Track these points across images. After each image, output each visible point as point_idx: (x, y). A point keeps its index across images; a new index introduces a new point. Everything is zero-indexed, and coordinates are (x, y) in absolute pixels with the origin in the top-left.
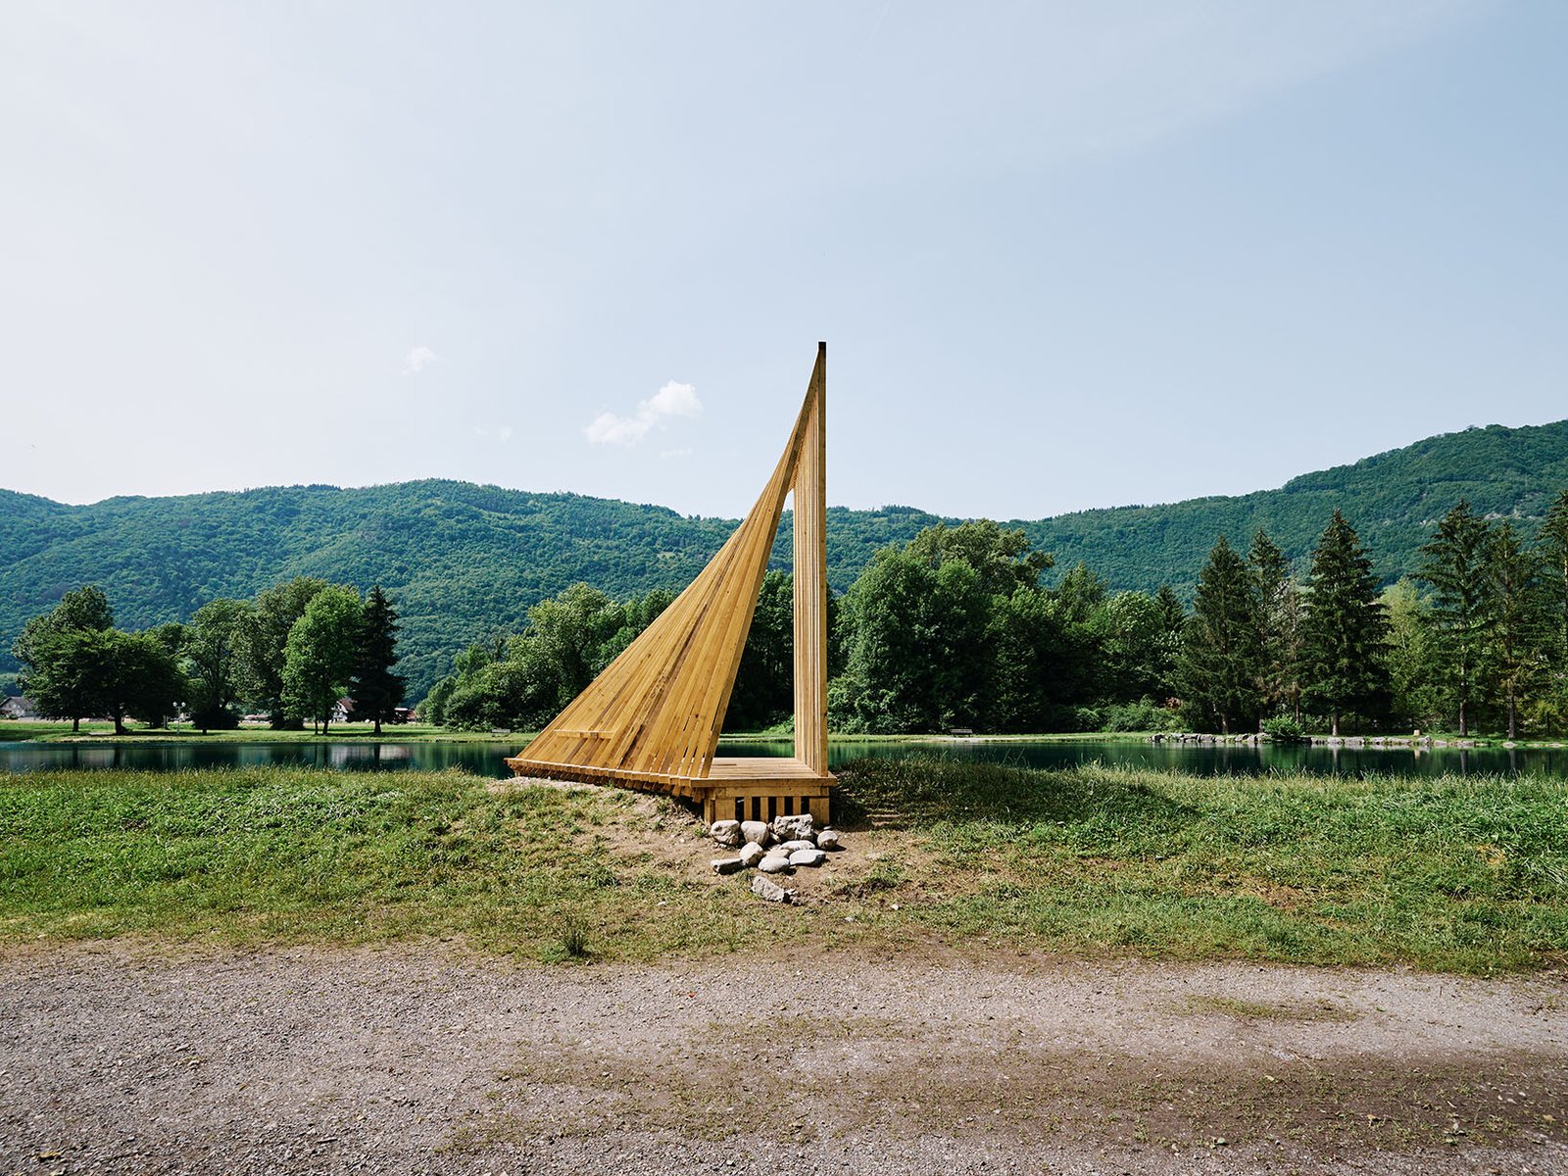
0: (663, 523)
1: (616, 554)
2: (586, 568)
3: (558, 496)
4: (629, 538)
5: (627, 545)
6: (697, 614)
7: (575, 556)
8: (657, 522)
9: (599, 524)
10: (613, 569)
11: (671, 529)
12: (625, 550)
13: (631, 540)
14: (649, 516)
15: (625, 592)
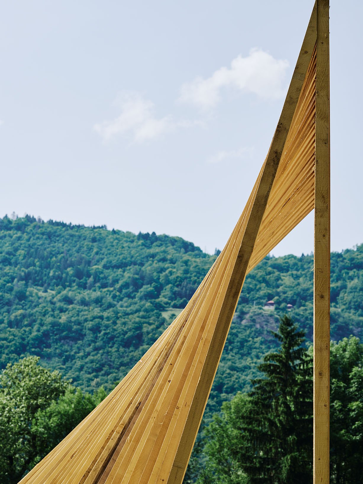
0: (172, 262)
1: (97, 311)
2: (46, 335)
3: (10, 222)
4: (117, 286)
5: (114, 297)
6: (126, 418)
7: (31, 315)
8: (164, 260)
9: (71, 265)
10: (90, 336)
11: (186, 272)
12: (110, 306)
13: (120, 290)
14: (152, 251)
15: (107, 374)
